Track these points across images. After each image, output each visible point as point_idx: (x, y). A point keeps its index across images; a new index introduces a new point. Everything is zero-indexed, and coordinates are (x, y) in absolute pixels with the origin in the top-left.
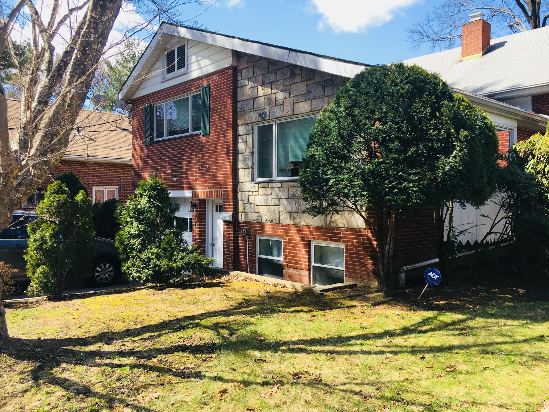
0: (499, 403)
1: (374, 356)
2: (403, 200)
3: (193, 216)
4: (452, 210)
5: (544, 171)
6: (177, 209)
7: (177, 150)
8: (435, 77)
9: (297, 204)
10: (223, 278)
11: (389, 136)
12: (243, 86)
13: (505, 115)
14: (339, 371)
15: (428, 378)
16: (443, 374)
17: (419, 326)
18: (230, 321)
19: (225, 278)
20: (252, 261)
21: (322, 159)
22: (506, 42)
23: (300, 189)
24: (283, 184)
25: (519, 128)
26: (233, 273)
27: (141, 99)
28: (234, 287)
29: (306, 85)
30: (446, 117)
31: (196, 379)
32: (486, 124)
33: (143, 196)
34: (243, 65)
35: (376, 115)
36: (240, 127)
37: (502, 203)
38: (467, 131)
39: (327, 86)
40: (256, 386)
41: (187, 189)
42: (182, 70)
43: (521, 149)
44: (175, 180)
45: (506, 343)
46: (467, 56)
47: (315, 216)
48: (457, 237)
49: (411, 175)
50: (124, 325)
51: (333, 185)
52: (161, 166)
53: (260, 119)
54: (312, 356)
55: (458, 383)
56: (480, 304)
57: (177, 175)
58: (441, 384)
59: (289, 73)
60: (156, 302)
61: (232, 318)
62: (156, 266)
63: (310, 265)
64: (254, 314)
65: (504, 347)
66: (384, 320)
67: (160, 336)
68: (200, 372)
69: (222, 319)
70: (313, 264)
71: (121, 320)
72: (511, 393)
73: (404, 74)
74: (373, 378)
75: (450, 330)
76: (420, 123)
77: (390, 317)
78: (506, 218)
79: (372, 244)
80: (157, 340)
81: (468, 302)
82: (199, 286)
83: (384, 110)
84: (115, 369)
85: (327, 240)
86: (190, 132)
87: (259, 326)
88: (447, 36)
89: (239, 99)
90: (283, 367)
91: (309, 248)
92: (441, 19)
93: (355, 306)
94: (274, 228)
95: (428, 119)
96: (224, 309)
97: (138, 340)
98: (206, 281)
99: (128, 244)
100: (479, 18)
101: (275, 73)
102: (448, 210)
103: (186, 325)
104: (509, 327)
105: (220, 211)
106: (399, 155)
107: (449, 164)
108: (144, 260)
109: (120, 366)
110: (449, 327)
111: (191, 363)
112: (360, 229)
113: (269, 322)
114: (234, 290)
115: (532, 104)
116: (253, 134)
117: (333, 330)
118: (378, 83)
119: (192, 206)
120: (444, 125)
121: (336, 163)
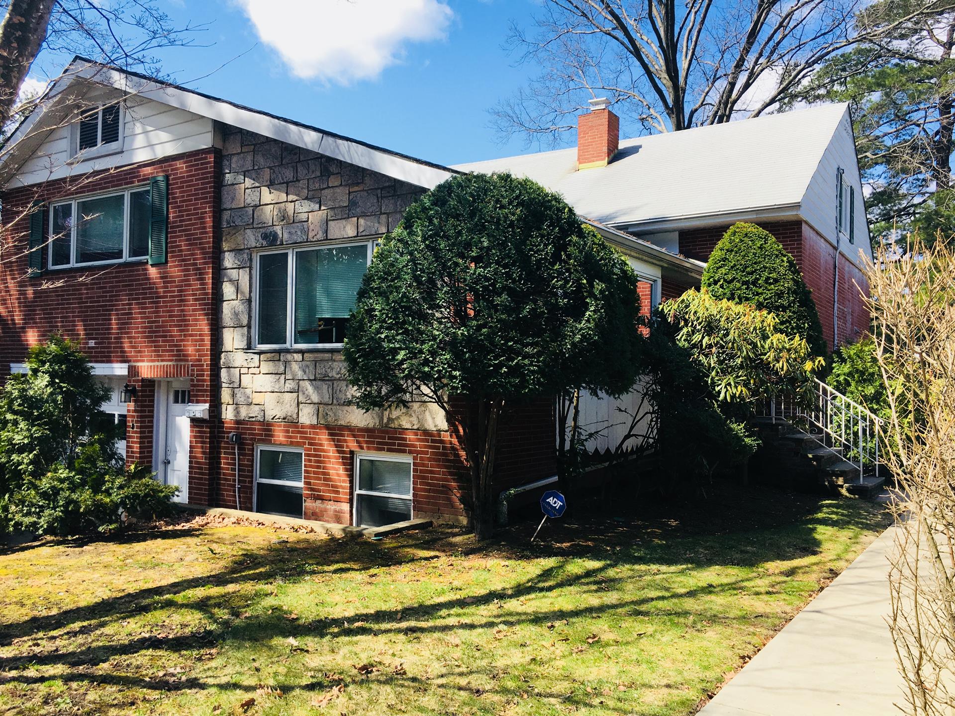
0: (665, 681)
1: (480, 630)
2: (515, 386)
3: (129, 411)
4: (578, 400)
5: (702, 345)
6: (107, 398)
7: (97, 288)
8: (557, 199)
9: (330, 390)
10: (194, 522)
11: (493, 285)
12: (233, 184)
13: (646, 258)
14: (431, 657)
15: (564, 657)
16: (583, 649)
17: (539, 582)
18: (229, 593)
19: (198, 521)
20: (246, 490)
21: (387, 316)
22: (640, 147)
23: (346, 364)
24: (306, 355)
25: (663, 278)
26: (215, 512)
27: (22, 191)
28: (221, 535)
29: (349, 193)
30: (575, 261)
31: (194, 691)
32: (624, 272)
33: (40, 374)
34: (234, 147)
35: (473, 251)
36: (227, 254)
37: (645, 391)
38: (604, 283)
39: (385, 197)
40: (302, 691)
41: (117, 362)
42: (114, 146)
43: (670, 311)
44: (92, 343)
45: (663, 598)
46: (585, 162)
47: (367, 410)
48: (585, 443)
49: (527, 345)
50: (23, 611)
51: (405, 360)
52: (61, 317)
53: (265, 243)
54: (382, 638)
55: (606, 659)
56: (620, 545)
57: (96, 334)
58: (583, 662)
59: (318, 168)
60: (79, 569)
61: (231, 588)
62: (69, 501)
63: (351, 493)
64: (269, 578)
65: (661, 604)
66: (485, 575)
67: (103, 625)
68: (196, 679)
69: (214, 591)
70: (358, 491)
71: (16, 603)
72: (680, 666)
73: (514, 191)
74: (484, 663)
75: (584, 584)
76: (539, 268)
77: (493, 569)
78: (651, 413)
79: (458, 456)
80: (98, 632)
81: (603, 541)
82: (154, 536)
83: (485, 244)
84: (35, 686)
85: (383, 449)
86: (126, 257)
87: (282, 597)
88: (549, 125)
89: (225, 206)
90: (339, 658)
91: (352, 464)
92: (540, 98)
93: (437, 557)
94: (288, 431)
95: (550, 263)
96: (212, 573)
97: (62, 635)
98: (164, 529)
99: (8, 462)
100: (603, 106)
101: (293, 167)
102: (571, 402)
103: (149, 605)
104: (665, 576)
105: (183, 402)
106: (509, 316)
107: (580, 331)
108: (45, 492)
109: (42, 680)
110: (583, 580)
111: (176, 665)
112: (439, 431)
113: (299, 590)
114: (220, 541)
115: (680, 243)
116: (251, 268)
117: (409, 595)
118: (474, 201)
119: (127, 391)
120: (572, 273)
121: (410, 323)
